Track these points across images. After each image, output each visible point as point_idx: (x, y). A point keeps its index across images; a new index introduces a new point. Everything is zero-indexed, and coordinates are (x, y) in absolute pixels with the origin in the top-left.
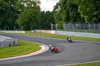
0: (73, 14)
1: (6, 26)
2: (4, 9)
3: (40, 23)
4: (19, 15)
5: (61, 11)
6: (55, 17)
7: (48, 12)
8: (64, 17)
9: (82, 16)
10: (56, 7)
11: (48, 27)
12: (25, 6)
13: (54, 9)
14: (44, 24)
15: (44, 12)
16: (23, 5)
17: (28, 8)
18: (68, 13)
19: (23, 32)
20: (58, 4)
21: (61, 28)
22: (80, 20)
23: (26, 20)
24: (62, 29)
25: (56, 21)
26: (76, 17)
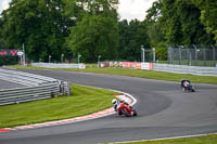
0: (190, 27)
1: (44, 53)
2: (39, 16)
3: (117, 45)
4: (72, 29)
5: (162, 20)
6: (150, 34)
7: (135, 23)
8: (169, 33)
9: (208, 30)
10: (152, 12)
11: (134, 55)
12: (85, 9)
13: (149, 17)
14: (126, 48)
15: (125, 21)
16: (82, 8)
17: (91, 13)
18: (178, 25)
19: (81, 66)
20: (157, 6)
21: (164, 58)
22: (204, 40)
23: (88, 39)
24: (166, 59)
25: (152, 42)
26: (195, 33)
